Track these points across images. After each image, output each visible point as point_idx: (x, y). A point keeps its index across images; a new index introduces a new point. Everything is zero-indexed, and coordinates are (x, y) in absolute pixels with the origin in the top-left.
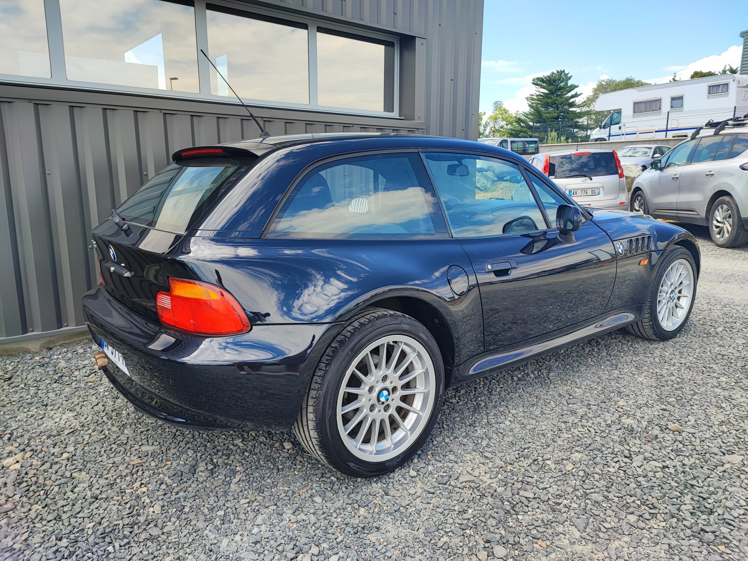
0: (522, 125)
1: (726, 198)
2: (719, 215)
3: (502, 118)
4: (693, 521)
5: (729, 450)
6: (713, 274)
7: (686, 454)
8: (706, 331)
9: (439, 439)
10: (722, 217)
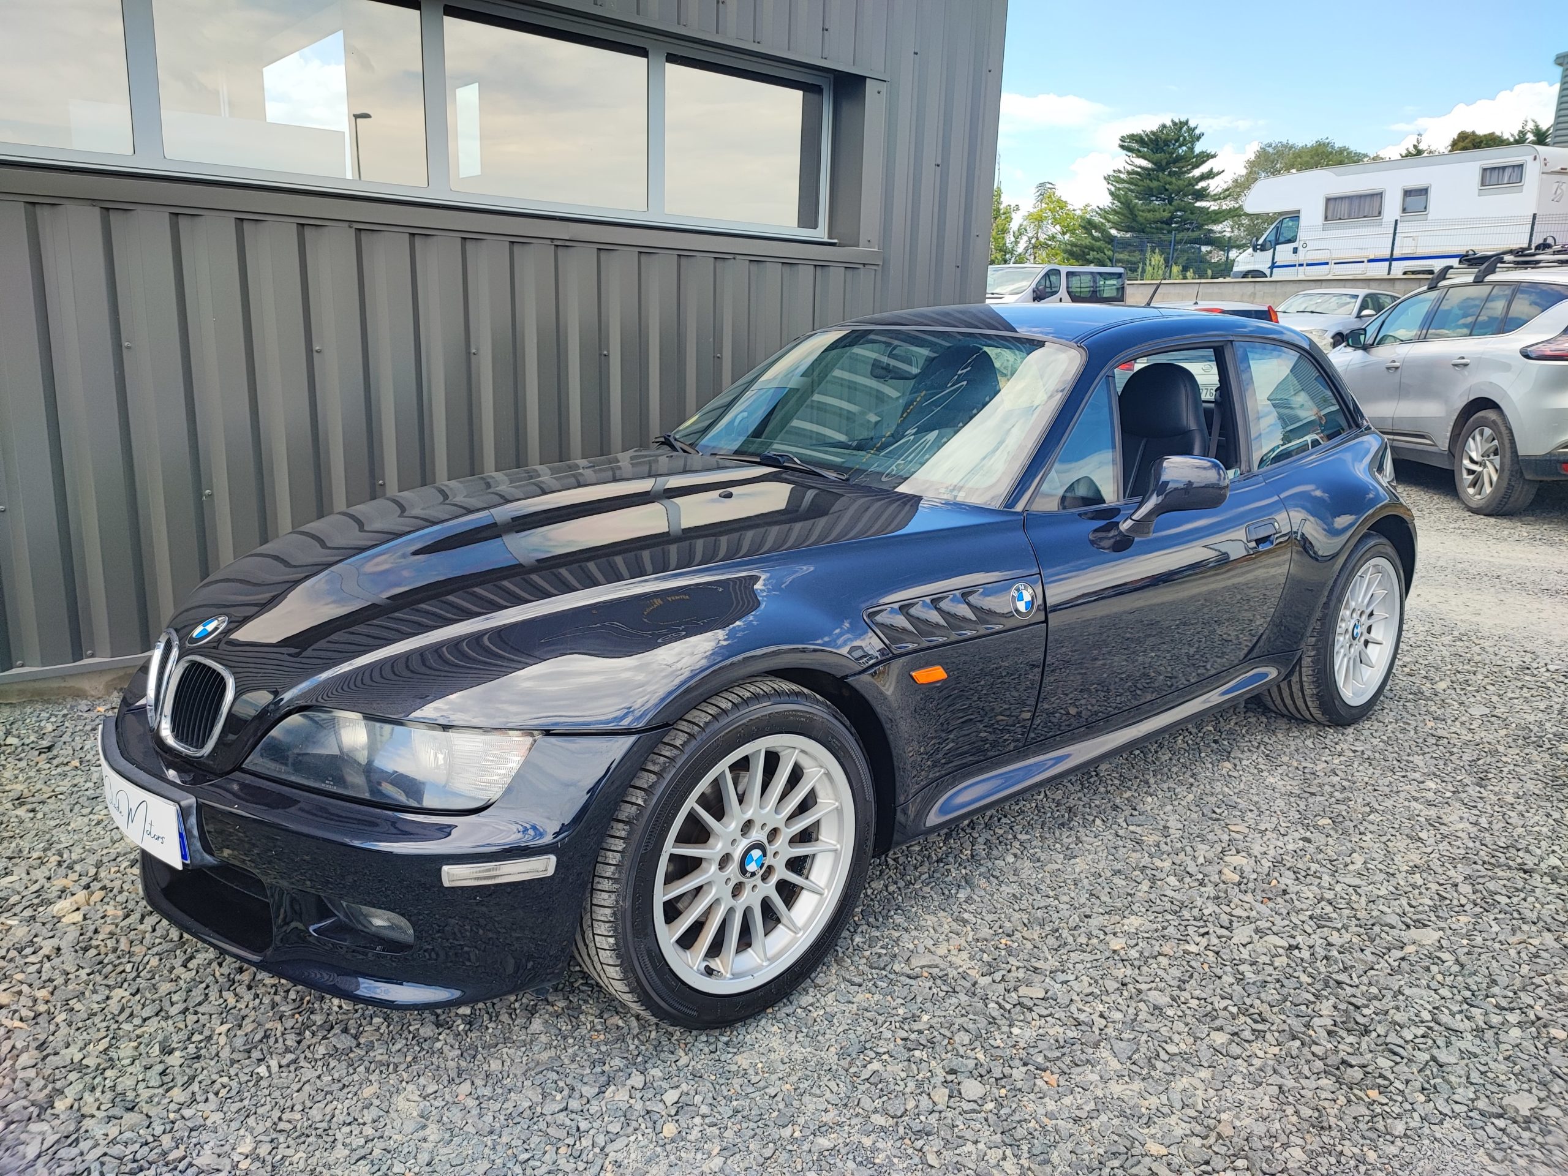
0: (1095, 234)
1: (1491, 415)
2: (1475, 448)
3: (1054, 218)
4: (1329, 1046)
5: (1419, 921)
6: (1449, 570)
7: (1335, 925)
8: (1414, 688)
9: (878, 885)
10: (1481, 453)
